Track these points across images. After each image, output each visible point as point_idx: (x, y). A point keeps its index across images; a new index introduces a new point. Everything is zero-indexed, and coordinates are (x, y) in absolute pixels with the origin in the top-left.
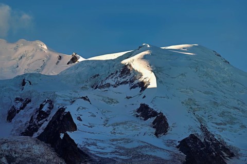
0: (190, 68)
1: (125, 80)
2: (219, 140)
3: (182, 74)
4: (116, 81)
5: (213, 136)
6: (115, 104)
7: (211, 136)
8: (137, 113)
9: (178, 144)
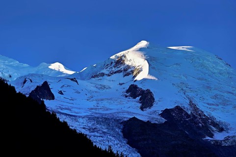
0: (185, 60)
1: (119, 69)
2: (208, 116)
3: (177, 64)
4: (110, 70)
5: (203, 112)
6: (107, 90)
7: (200, 112)
8: (126, 94)
9: (161, 112)
